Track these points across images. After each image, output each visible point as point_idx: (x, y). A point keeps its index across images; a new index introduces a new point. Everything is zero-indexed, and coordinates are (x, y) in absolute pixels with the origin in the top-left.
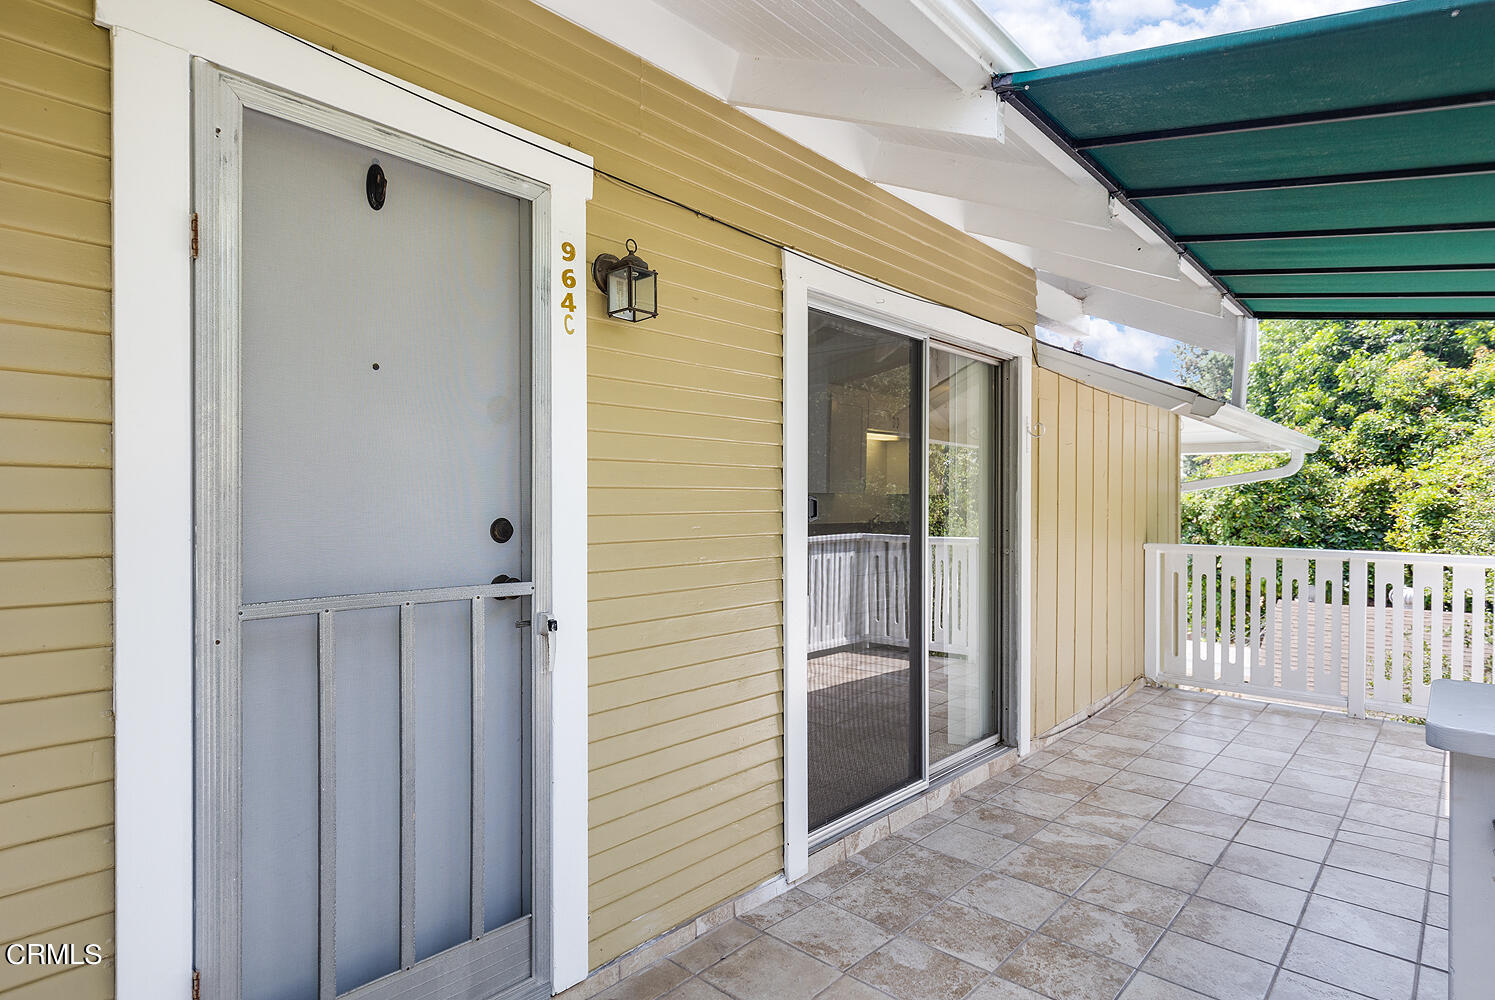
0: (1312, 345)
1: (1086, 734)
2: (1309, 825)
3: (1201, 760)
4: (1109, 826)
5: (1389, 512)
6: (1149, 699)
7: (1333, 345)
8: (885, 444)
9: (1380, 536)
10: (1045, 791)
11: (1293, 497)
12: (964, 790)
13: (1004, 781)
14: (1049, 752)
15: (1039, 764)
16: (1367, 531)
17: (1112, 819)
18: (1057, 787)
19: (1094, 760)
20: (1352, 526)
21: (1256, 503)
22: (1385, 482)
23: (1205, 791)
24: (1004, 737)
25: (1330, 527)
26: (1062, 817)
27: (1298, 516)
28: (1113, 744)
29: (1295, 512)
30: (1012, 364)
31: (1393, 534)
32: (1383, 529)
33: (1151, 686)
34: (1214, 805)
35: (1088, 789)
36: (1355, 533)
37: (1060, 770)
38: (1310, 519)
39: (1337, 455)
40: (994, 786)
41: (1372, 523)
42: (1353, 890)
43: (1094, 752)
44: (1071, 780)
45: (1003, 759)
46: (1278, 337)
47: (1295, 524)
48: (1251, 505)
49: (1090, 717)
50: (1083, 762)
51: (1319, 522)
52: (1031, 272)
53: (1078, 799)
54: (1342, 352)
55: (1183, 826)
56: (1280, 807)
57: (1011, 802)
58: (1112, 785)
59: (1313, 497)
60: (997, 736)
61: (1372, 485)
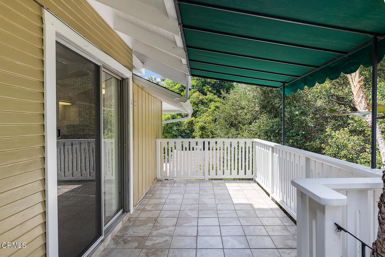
0: (176, 87)
1: (147, 200)
2: (211, 215)
3: (179, 201)
4: (165, 232)
5: (193, 128)
6: (159, 185)
7: (181, 88)
8: (65, 106)
9: (192, 134)
10: (142, 225)
11: (175, 125)
12: (115, 233)
13: (127, 225)
14: (138, 210)
15: (136, 215)
16: (189, 132)
17: (165, 229)
18: (145, 222)
19: (152, 209)
20: (186, 132)
21: (167, 126)
22: (192, 121)
23: (185, 211)
24: (125, 209)
25: (182, 132)
26: (151, 233)
27: (176, 129)
28: (156, 202)
29: (175, 128)
30: (126, 81)
31: (194, 133)
32: (192, 132)
33: (159, 181)
34: (189, 215)
35: (155, 220)
36: (187, 133)
37: (144, 215)
38: (178, 130)
39: (183, 114)
40: (125, 228)
41: (190, 131)
42: (228, 231)
43: (151, 206)
44: (149, 218)
45: (126, 217)
46: (169, 84)
47: (175, 131)
48: (165, 127)
49: (146, 194)
50: (149, 211)
51: (180, 131)
52: (131, 50)
53: (153, 225)
54: (182, 90)
55: (184, 225)
56: (203, 211)
57: (133, 233)
58: (160, 217)
59: (178, 125)
60: (122, 209)
61: (190, 122)
